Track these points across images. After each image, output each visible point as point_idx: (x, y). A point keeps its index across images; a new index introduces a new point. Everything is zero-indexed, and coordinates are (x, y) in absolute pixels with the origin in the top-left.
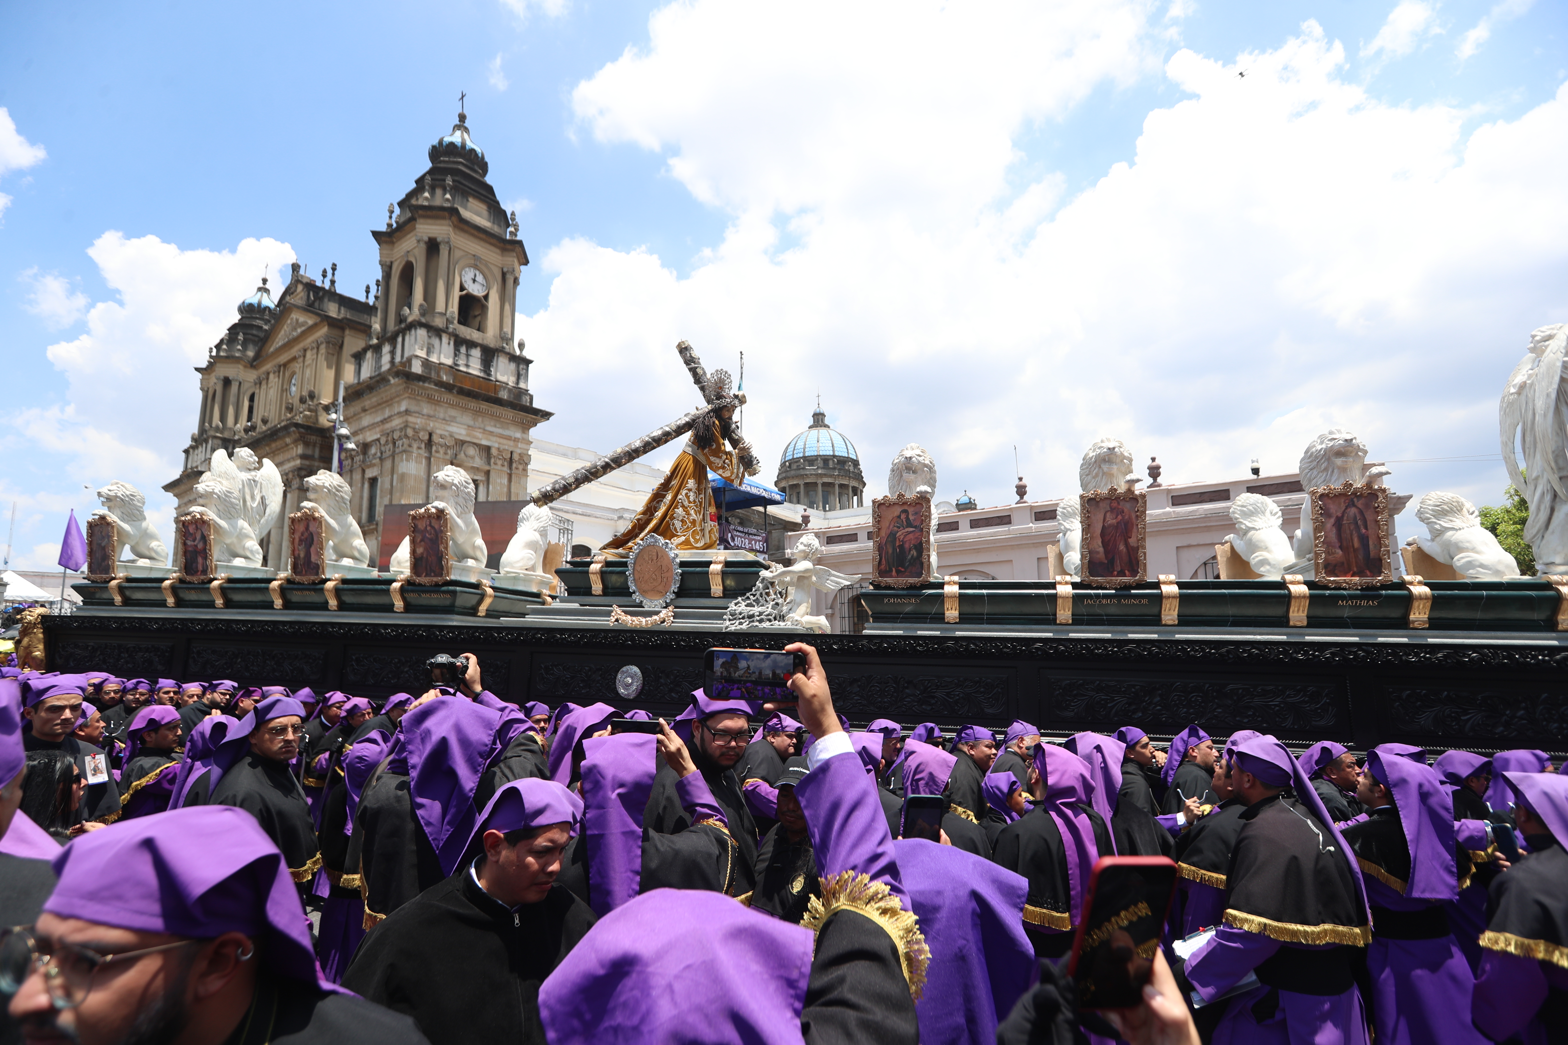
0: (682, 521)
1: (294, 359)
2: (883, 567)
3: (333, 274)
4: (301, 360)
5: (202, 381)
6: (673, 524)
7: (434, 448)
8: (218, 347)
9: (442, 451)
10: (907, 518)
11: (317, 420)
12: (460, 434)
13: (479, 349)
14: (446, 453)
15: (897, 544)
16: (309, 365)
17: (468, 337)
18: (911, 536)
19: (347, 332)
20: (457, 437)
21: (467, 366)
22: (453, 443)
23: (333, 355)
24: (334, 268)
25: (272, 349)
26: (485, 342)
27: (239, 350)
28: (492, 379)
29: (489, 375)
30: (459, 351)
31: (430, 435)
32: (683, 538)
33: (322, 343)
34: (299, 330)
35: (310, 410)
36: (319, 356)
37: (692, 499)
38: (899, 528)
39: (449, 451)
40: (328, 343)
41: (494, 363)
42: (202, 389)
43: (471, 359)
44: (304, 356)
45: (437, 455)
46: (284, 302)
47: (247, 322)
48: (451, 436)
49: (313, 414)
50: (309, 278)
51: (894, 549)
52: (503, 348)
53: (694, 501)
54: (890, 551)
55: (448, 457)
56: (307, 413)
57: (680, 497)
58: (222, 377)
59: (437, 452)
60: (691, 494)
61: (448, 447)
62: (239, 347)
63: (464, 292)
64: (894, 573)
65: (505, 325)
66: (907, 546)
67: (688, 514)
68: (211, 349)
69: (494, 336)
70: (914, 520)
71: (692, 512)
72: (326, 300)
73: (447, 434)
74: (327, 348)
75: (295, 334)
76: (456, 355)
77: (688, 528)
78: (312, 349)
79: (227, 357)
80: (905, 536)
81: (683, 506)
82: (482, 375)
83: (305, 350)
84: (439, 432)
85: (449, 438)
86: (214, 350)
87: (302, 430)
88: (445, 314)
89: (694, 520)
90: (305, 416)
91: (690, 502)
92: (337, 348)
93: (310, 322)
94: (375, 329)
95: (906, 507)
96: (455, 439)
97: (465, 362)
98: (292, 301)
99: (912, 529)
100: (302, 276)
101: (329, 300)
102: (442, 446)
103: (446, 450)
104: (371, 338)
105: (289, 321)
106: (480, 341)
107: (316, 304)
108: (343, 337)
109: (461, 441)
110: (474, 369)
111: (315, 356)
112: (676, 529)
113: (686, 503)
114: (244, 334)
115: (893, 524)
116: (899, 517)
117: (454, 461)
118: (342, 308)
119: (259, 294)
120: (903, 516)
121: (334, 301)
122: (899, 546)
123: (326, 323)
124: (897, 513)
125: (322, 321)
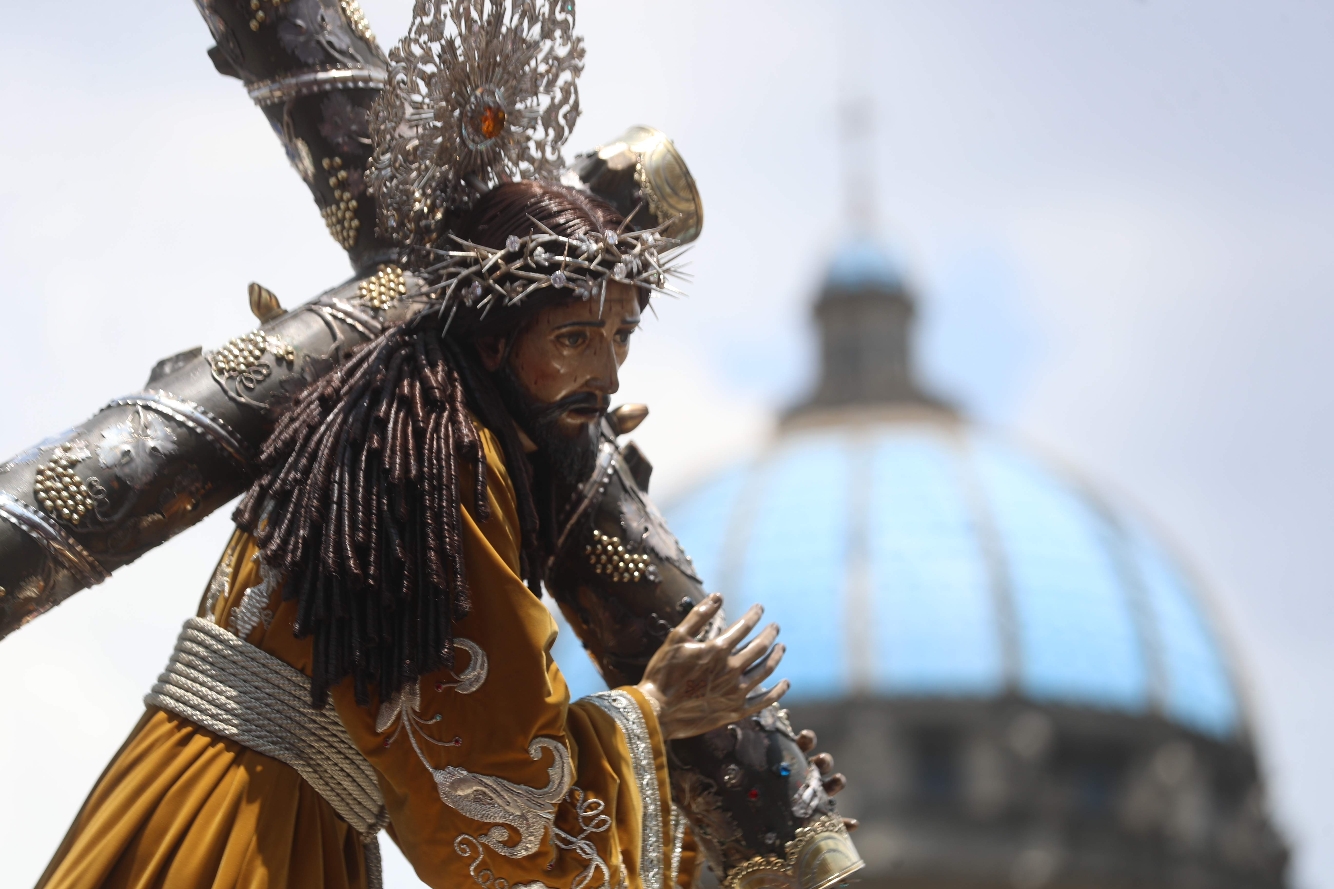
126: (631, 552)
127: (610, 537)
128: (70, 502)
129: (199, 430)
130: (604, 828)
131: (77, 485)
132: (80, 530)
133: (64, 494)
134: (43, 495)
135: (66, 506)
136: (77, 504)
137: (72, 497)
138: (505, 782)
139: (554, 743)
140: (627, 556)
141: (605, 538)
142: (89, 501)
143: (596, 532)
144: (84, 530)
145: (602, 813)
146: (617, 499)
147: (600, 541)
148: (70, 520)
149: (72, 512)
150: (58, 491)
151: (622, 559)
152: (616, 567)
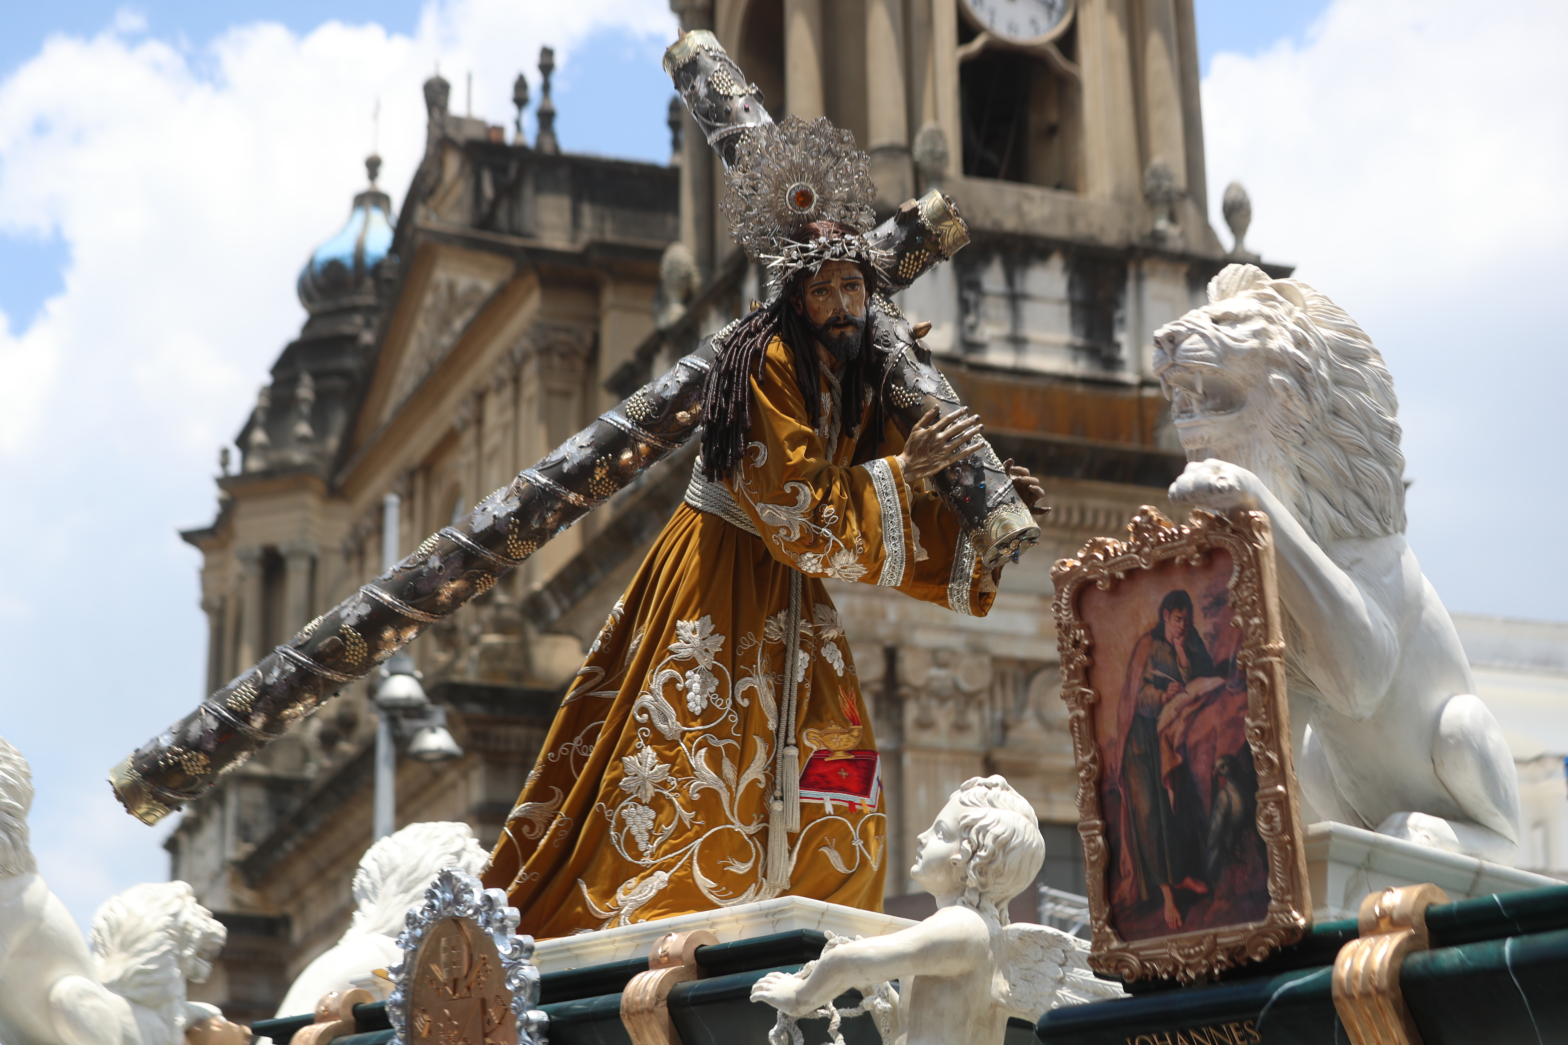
0: (657, 803)
1: (450, 439)
2: (1125, 887)
3: (546, 88)
4: (468, 437)
5: (206, 574)
6: (621, 823)
7: (911, 712)
8: (243, 441)
9: (943, 716)
10: (1189, 632)
11: (527, 660)
12: (1013, 636)
13: (1056, 263)
14: (960, 727)
15: (1166, 768)
16: (495, 452)
17: (1010, 224)
18: (1211, 718)
19: (609, 296)
20: (1003, 649)
21: (1017, 342)
22: (982, 679)
23: (566, 395)
24: (546, 66)
25: (387, 414)
26: (1082, 229)
27: (303, 440)
28: (1129, 376)
29: (1112, 362)
30: (975, 286)
31: (891, 656)
32: (660, 879)
33: (526, 357)
34: (458, 324)
35: (501, 626)
36: (524, 408)
37: (695, 702)
38: (1161, 684)
39: (973, 717)
40: (545, 351)
41: (1129, 310)
42: (206, 606)
43: (1029, 310)
44: (479, 421)
45: (926, 738)
46: (409, 231)
47: (325, 329)
48: (977, 650)
49: (513, 639)
50: (481, 124)
51: (1158, 793)
52: (1157, 237)
53: (709, 714)
54: (1144, 805)
55: (972, 741)
56: (492, 639)
57: (645, 699)
58: (257, 552)
59: (924, 725)
60: (694, 680)
61: (969, 699)
62: (303, 429)
63: (978, 43)
64: (1170, 912)
65: (1155, 142)
66: (1201, 768)
67: (686, 772)
68: (225, 453)
69: (1118, 197)
70: (1214, 637)
71: (699, 760)
72: (528, 191)
73: (956, 642)
74: (544, 373)
75: (446, 341)
76: (965, 307)
77: (681, 829)
78: (500, 385)
79: (267, 475)
80: (1190, 720)
81: (657, 739)
82: (1079, 367)
83: (480, 397)
84: (924, 639)
85: (967, 661)
86: (236, 455)
87: (475, 709)
88: (908, 150)
89: (709, 794)
90: (489, 653)
91: (686, 716)
92: (580, 365)
93: (488, 286)
94: (675, 264)
95: (1178, 582)
96: (996, 661)
97: (1005, 329)
98: (434, 223)
99: (1208, 684)
100: (459, 122)
101: (539, 189)
102: (942, 699)
103: (961, 713)
104: (662, 302)
105: (429, 300)
106: (1060, 230)
107: (502, 216)
108: (596, 320)
109: (1023, 663)
110: (1047, 348)
111: (509, 415)
112: (631, 843)
113: (671, 725)
114: (316, 376)
115: (1138, 670)
116: (1157, 633)
117: (1000, 756)
118: (587, 210)
119: (360, 216)
120: (1173, 628)
121: (556, 189)
122: (1173, 773)
123: (532, 279)
124: (1148, 617)
125: (519, 274)
126: (908, 393)
127: (899, 387)
128: (639, 412)
129: (699, 369)
130: (835, 522)
131: (643, 404)
132: (644, 424)
133: (637, 408)
134: (628, 410)
135: (637, 414)
136: (642, 412)
137: (640, 409)
138: (777, 506)
139: (798, 484)
140: (907, 395)
141: (897, 388)
142: (648, 410)
143: (893, 386)
144: (646, 424)
145: (833, 515)
146: (902, 369)
147: (894, 390)
148: (639, 419)
149: (639, 416)
150: (634, 408)
151: (904, 396)
152: (902, 401)
